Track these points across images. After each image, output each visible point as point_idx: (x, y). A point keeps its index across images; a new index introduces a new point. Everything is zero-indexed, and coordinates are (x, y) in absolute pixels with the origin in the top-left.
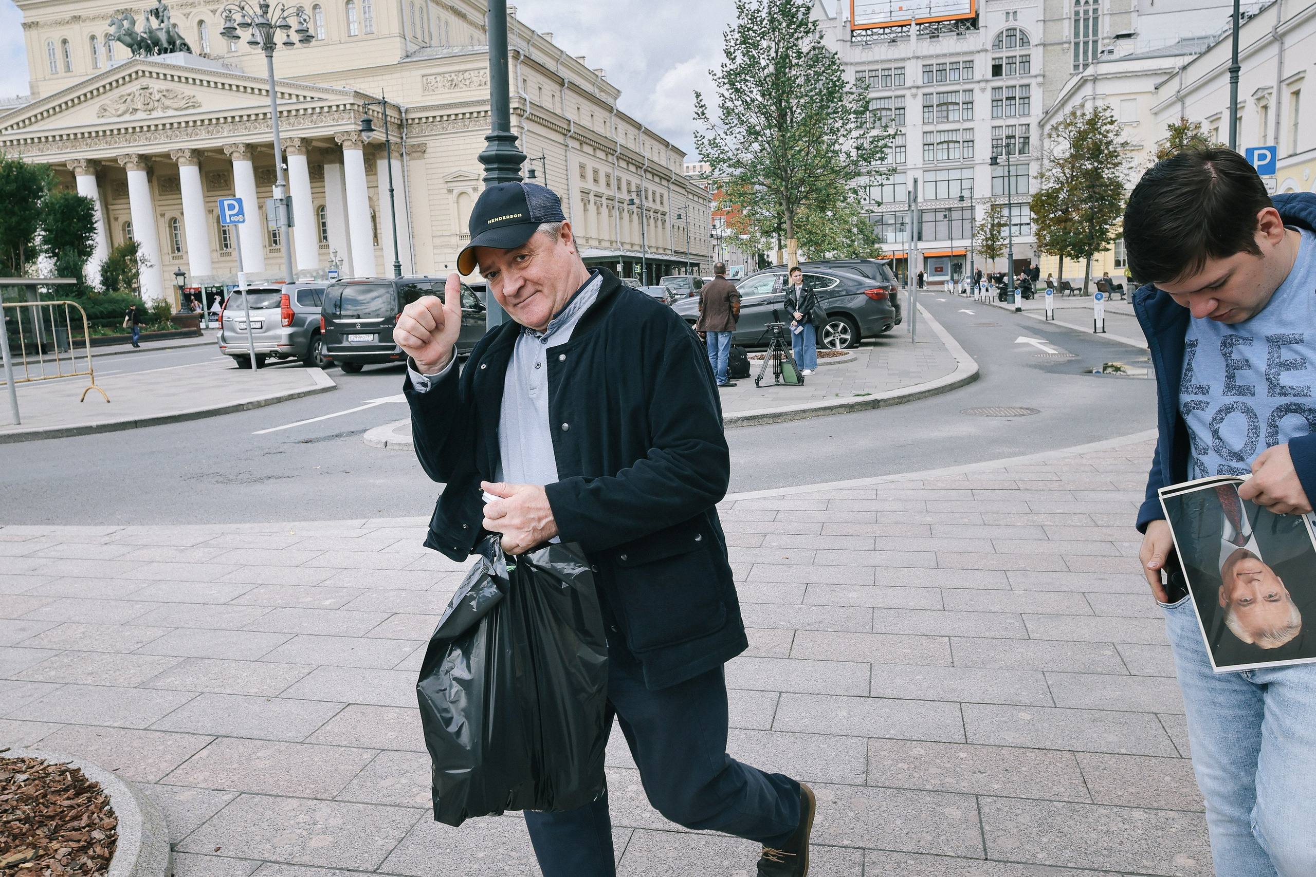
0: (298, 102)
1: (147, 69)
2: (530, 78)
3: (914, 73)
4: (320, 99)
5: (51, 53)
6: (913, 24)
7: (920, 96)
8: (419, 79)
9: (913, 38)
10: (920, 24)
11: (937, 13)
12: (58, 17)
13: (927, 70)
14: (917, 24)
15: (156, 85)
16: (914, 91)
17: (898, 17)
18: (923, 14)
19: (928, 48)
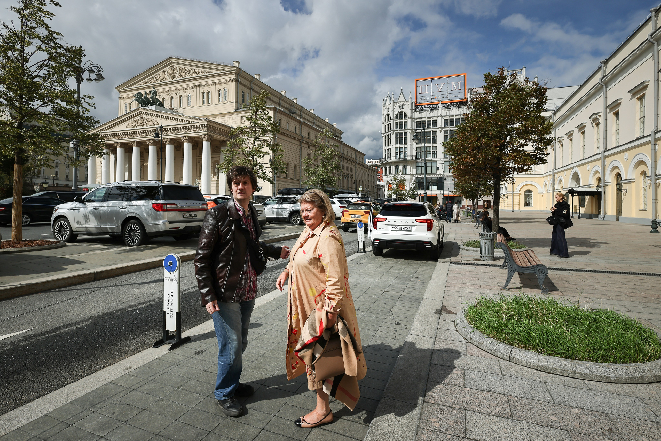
0: (189, 123)
1: (143, 111)
2: (283, 118)
3: (440, 122)
4: (197, 123)
5: (126, 107)
6: (440, 103)
7: (443, 131)
8: (240, 118)
9: (440, 109)
10: (444, 104)
11: (452, 99)
12: (129, 96)
13: (446, 122)
14: (442, 104)
15: (145, 117)
16: (440, 129)
17: (435, 101)
18: (445, 100)
19: (446, 113)
